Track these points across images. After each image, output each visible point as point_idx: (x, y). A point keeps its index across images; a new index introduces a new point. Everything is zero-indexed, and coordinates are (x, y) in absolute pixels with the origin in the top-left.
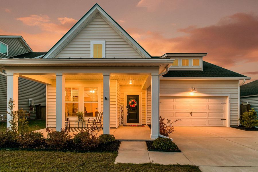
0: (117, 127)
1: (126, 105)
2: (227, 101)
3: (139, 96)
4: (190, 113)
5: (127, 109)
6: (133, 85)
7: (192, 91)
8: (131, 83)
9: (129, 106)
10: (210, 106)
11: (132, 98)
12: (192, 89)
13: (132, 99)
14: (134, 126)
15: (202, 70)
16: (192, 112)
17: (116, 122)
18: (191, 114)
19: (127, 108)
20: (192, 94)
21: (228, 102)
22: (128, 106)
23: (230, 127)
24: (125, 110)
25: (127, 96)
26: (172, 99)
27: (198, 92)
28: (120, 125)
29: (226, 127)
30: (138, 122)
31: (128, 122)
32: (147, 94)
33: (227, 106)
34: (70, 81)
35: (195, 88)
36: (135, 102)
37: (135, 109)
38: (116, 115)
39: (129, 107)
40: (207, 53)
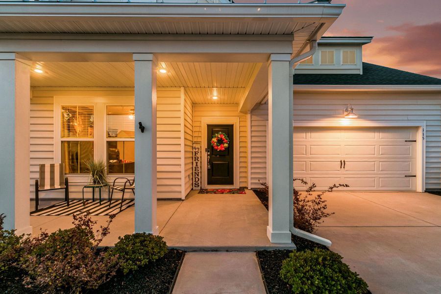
0: (183, 198)
1: (205, 145)
2: (419, 136)
3: (232, 126)
4: (340, 162)
5: (208, 155)
6: (222, 104)
7: (346, 115)
8: (215, 96)
9: (213, 147)
10: (382, 148)
11: (219, 131)
12: (347, 110)
13: (217, 132)
14: (223, 193)
15: (361, 73)
16: (344, 161)
17: (181, 185)
18: (343, 164)
19: (208, 152)
20: (347, 121)
21: (421, 138)
22: (211, 149)
23: (426, 192)
24: (205, 157)
25: (209, 126)
26: (304, 132)
27: (358, 118)
28: (192, 189)
29: (415, 192)
30: (232, 183)
31: (209, 183)
32: (251, 121)
33: (419, 147)
34: (74, 89)
35: (352, 109)
36: (224, 140)
37: (224, 155)
38: (182, 169)
39: (212, 151)
40: (372, 37)
